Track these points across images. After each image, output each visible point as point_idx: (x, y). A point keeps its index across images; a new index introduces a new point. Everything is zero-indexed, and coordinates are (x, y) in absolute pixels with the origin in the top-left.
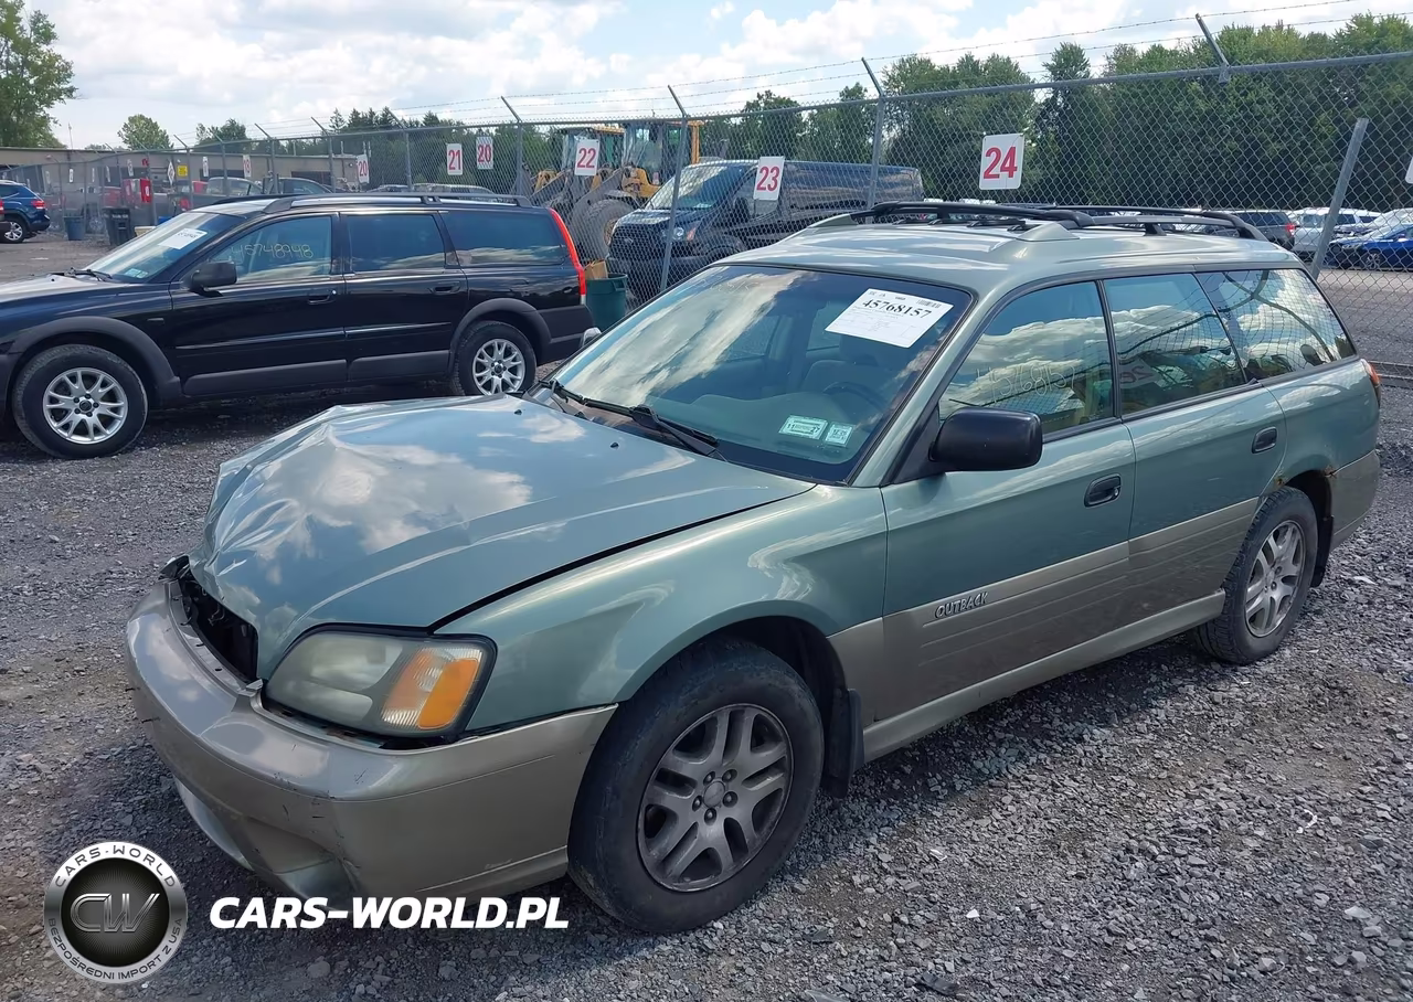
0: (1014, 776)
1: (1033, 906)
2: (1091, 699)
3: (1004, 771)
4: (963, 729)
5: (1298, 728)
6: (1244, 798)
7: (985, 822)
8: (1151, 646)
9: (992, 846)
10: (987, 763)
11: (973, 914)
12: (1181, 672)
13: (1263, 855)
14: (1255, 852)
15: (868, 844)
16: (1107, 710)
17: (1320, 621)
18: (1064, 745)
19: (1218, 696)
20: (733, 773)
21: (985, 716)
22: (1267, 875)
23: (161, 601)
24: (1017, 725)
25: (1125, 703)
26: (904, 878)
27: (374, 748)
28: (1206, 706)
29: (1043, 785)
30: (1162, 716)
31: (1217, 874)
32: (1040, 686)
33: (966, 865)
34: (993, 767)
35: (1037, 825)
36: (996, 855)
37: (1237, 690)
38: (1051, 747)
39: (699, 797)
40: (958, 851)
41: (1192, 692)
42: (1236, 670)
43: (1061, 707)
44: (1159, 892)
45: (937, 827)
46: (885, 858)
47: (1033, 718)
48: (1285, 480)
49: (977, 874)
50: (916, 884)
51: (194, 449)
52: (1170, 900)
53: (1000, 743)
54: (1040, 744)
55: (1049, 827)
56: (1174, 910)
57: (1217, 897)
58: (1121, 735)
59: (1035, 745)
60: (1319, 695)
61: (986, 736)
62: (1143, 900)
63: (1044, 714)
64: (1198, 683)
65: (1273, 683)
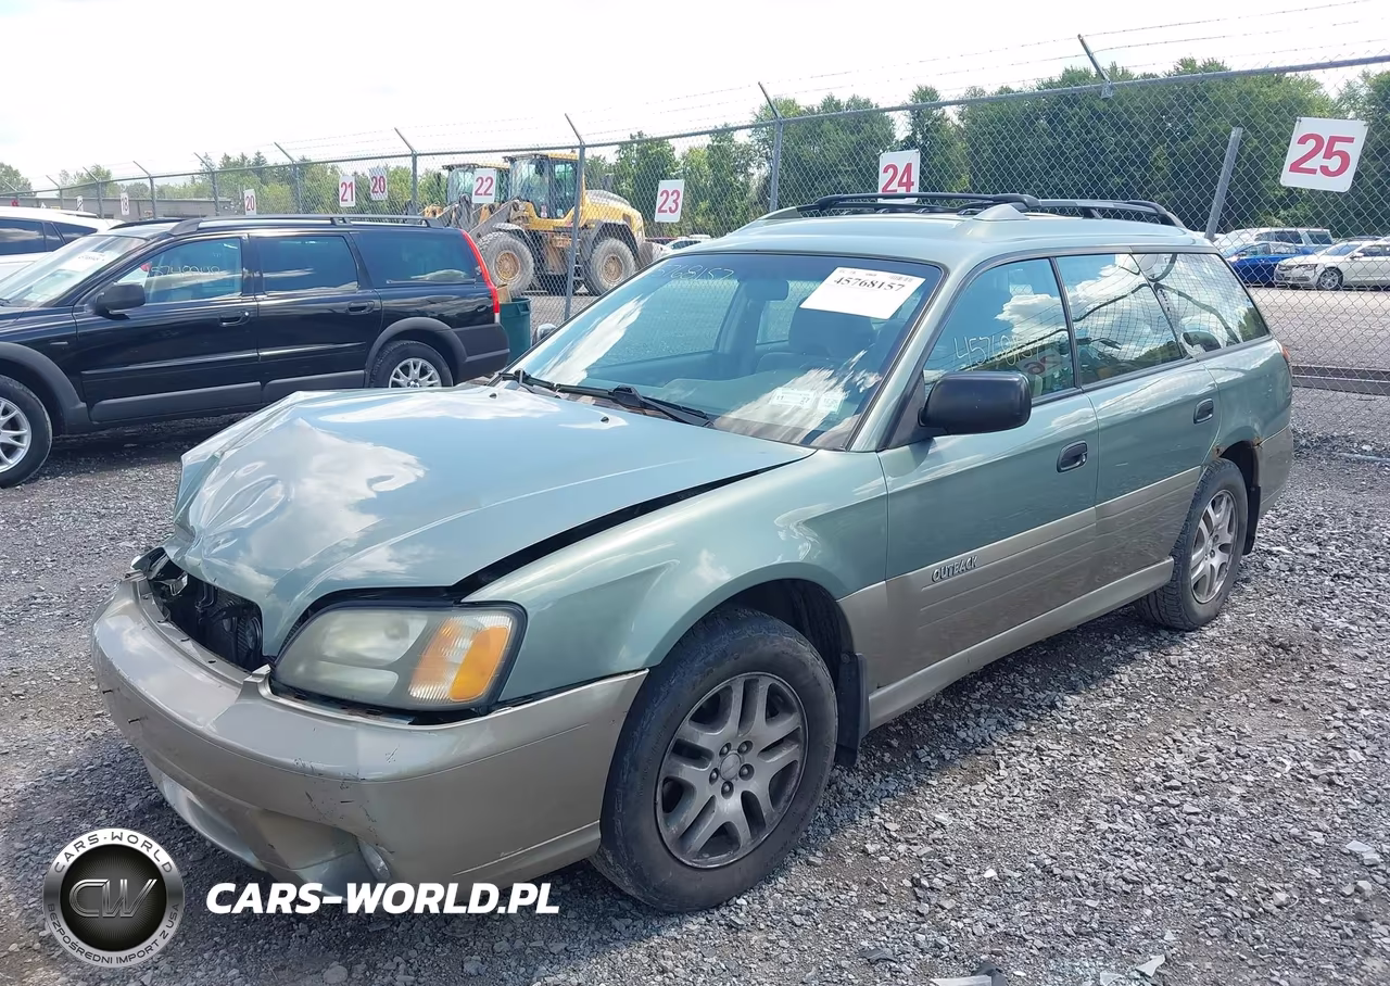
0: (998, 743)
1: (1048, 862)
2: (1054, 669)
3: (988, 739)
4: (940, 703)
5: (1254, 684)
6: (1220, 750)
7: (981, 787)
8: (1099, 618)
9: (993, 809)
10: (970, 734)
11: (990, 873)
12: (1132, 640)
13: (1250, 800)
14: (1243, 797)
15: (872, 815)
16: (1072, 679)
17: (1249, 589)
18: (1039, 712)
19: (1174, 660)
20: (748, 744)
21: (958, 690)
22: (1259, 818)
23: (129, 602)
24: (990, 697)
25: (1087, 671)
26: (915, 844)
27: (404, 725)
28: (1165, 669)
29: (1028, 750)
30: (1126, 680)
31: (1213, 819)
32: (1003, 660)
33: (972, 828)
34: (977, 736)
35: (1032, 787)
36: (999, 817)
37: (1190, 653)
38: (1027, 715)
39: (716, 770)
40: (961, 816)
41: (1148, 658)
42: (1183, 636)
43: (1028, 678)
44: (1162, 841)
45: (935, 795)
46: (892, 827)
47: (1004, 688)
48: (1223, 450)
49: (985, 836)
50: (929, 849)
51: (104, 477)
52: (1175, 847)
53: (978, 714)
54: (1016, 713)
55: (1044, 787)
56: (1181, 855)
57: (1218, 841)
58: (1091, 700)
59: (1011, 714)
60: (1265, 654)
61: (963, 708)
62: (1149, 849)
63: (1013, 686)
64: (1151, 650)
65: (1221, 645)
